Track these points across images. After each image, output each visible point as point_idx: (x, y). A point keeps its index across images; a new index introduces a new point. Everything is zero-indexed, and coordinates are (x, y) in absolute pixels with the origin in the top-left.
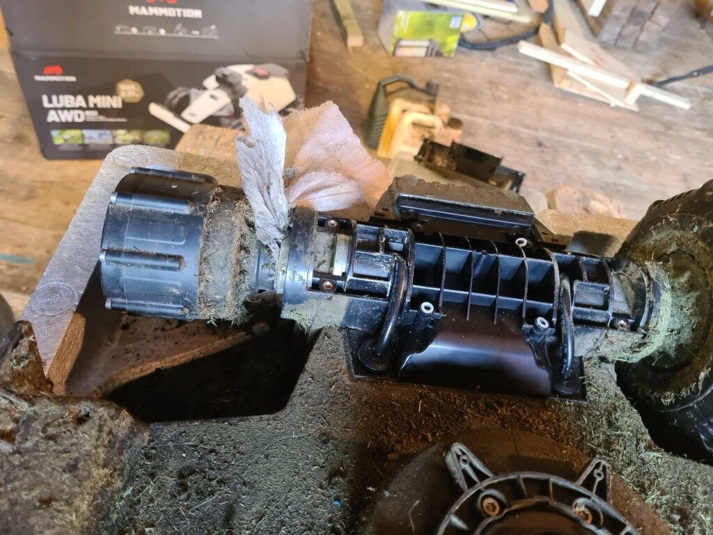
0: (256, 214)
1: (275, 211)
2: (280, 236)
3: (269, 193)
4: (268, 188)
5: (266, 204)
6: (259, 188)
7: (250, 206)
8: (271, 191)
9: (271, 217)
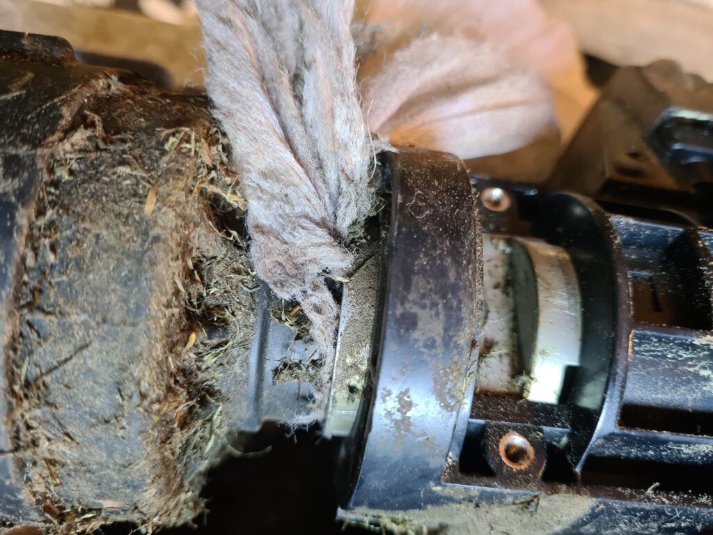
0: (251, 178)
1: (321, 167)
2: (338, 261)
3: (299, 98)
4: (296, 79)
5: (289, 141)
6: (263, 79)
7: (227, 149)
8: (308, 92)
9: (306, 188)
